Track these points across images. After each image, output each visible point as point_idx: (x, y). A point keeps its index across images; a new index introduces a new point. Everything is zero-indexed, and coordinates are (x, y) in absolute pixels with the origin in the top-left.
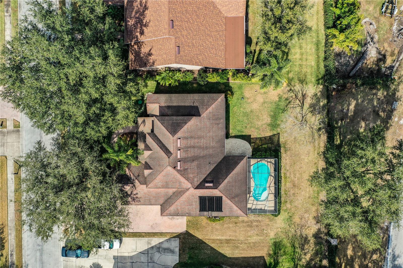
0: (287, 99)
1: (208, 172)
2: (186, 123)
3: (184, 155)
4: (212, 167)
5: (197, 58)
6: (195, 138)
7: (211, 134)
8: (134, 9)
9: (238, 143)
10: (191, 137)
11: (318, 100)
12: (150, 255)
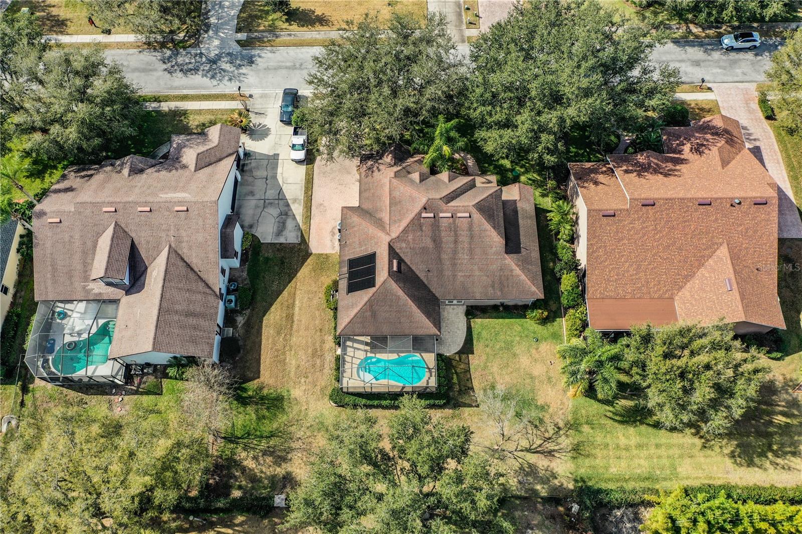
0: (541, 421)
1: (413, 268)
2: (494, 228)
3: (444, 223)
4: (422, 276)
5: (600, 247)
6: (470, 243)
7: (477, 273)
8: (662, 162)
9: (458, 332)
10: (472, 237)
11: (545, 481)
12: (276, 202)
